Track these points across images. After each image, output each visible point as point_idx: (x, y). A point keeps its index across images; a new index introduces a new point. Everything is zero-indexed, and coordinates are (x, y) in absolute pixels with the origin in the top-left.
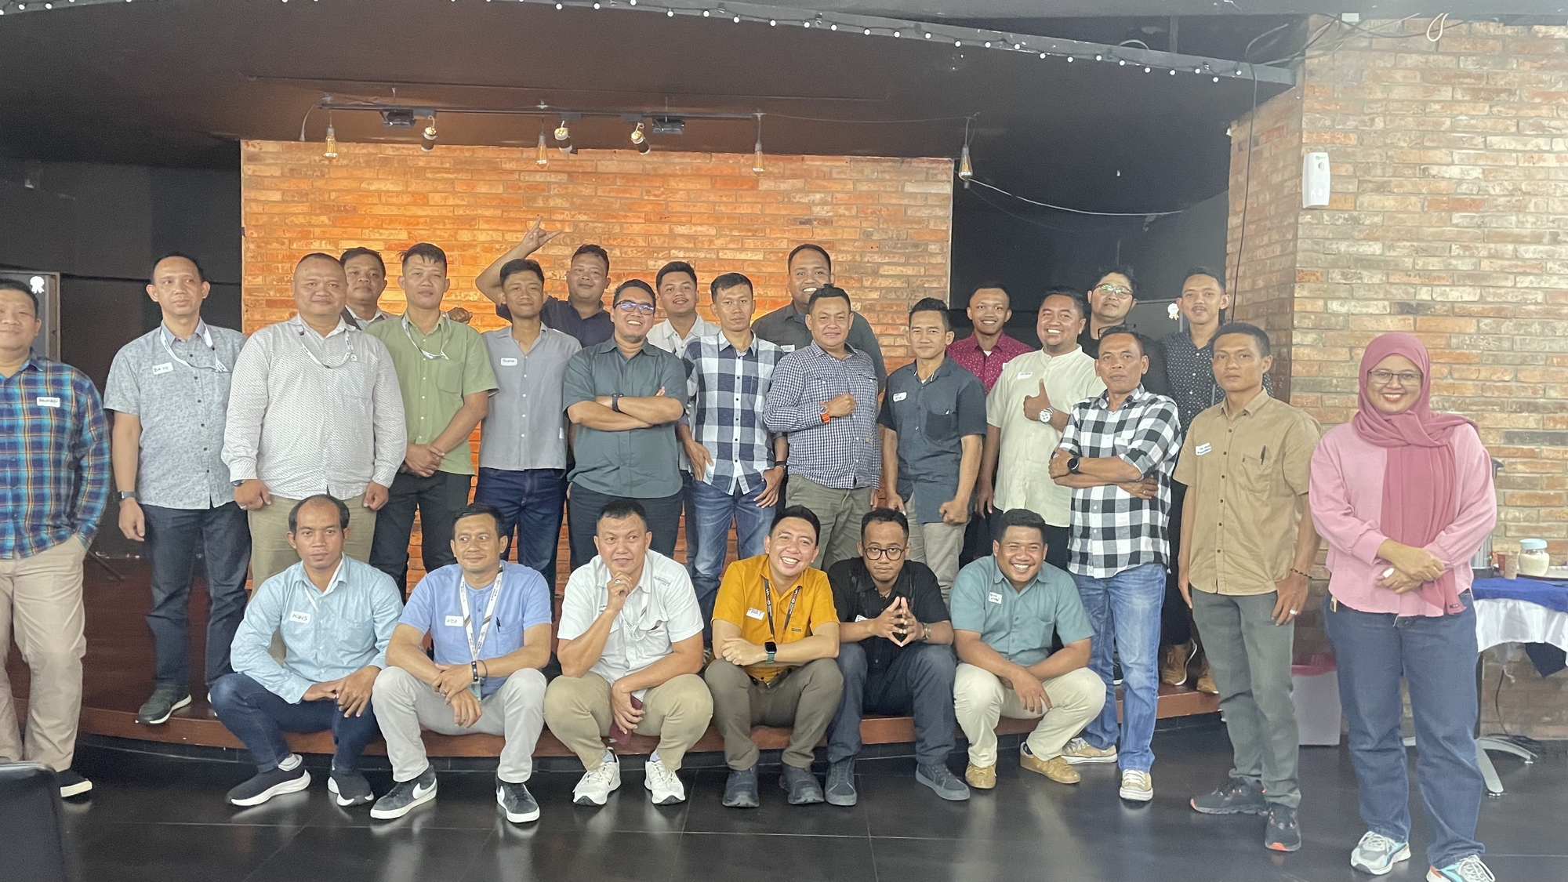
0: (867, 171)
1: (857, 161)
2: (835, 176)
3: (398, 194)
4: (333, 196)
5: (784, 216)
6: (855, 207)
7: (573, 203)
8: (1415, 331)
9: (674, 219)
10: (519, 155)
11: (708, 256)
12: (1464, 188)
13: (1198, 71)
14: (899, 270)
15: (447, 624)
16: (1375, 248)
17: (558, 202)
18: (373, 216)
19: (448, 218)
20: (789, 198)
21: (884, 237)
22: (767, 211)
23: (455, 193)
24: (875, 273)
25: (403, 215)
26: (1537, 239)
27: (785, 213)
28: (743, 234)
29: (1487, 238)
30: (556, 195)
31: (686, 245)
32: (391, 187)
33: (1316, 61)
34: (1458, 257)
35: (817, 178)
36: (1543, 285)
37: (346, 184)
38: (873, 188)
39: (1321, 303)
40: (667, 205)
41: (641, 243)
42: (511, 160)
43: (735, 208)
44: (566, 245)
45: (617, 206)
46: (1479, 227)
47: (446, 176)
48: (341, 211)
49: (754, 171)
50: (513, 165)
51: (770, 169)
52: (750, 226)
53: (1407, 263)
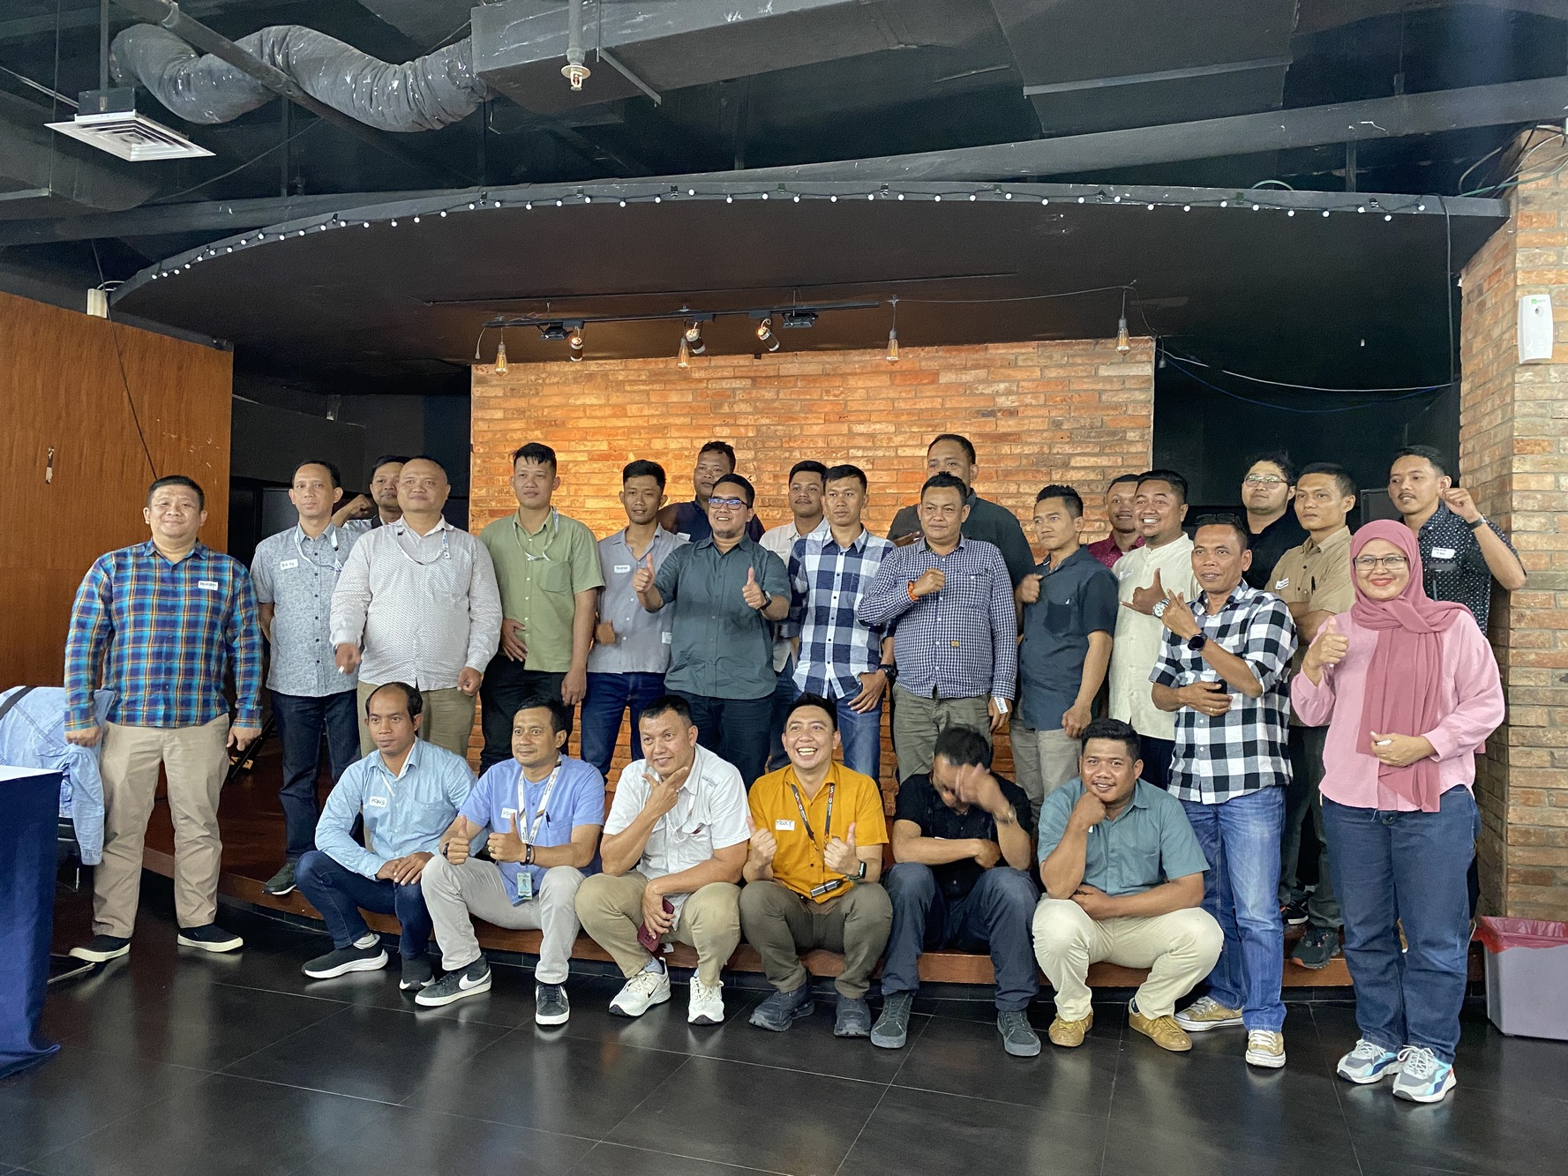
0: (1056, 356)
1: (1045, 346)
2: (1020, 363)
3: (601, 406)
4: (546, 412)
5: (966, 409)
6: (1042, 395)
7: (756, 407)
9: (852, 418)
10: (707, 364)
11: (887, 454)
13: (1361, 210)
14: (1092, 461)
15: (503, 816)
17: (744, 407)
18: (579, 429)
19: (643, 428)
20: (972, 391)
21: (1075, 426)
22: (948, 405)
23: (649, 403)
24: (1066, 466)
25: (605, 427)
27: (968, 405)
28: (923, 429)
30: (740, 400)
31: (864, 444)
32: (594, 401)
33: (1533, 185)
35: (1002, 366)
37: (556, 400)
38: (1062, 373)
40: (846, 406)
41: (821, 444)
42: (700, 369)
43: (915, 404)
44: (749, 449)
45: (798, 408)
47: (642, 387)
48: (551, 425)
49: (934, 365)
50: (701, 374)
51: (952, 361)
52: (930, 421)
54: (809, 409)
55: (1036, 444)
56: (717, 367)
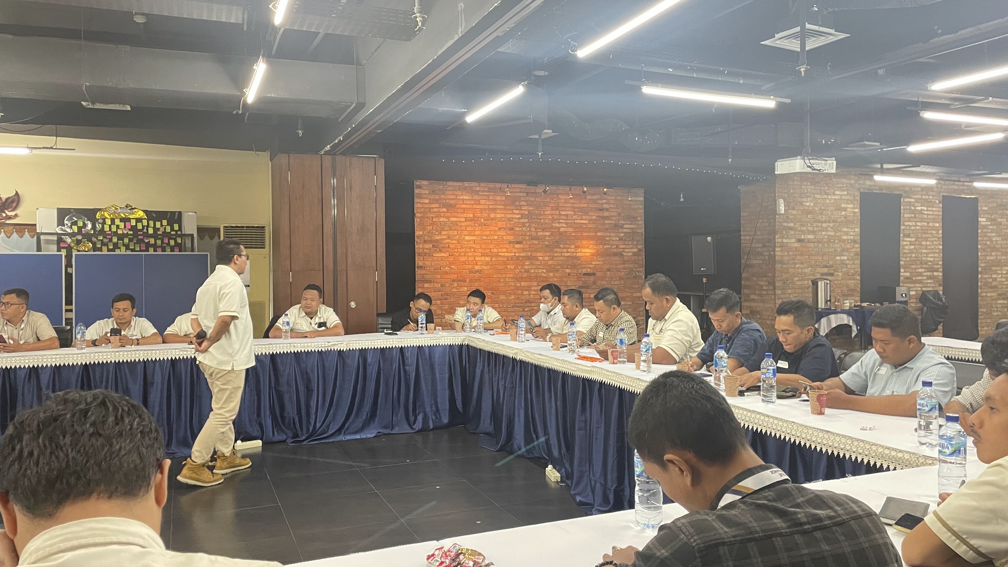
0: (619, 193)
3: (470, 200)
4: (448, 201)
5: (595, 208)
6: (615, 205)
8: (801, 247)
10: (510, 187)
16: (792, 225)
19: (487, 209)
20: (597, 202)
21: (625, 215)
22: (589, 206)
29: (815, 222)
30: (522, 200)
32: (467, 198)
34: (810, 227)
35: (605, 195)
36: (827, 234)
37: (451, 197)
38: (620, 198)
39: (781, 239)
40: (558, 204)
42: (507, 188)
43: (580, 205)
45: (542, 204)
47: (486, 193)
50: (508, 190)
52: (584, 211)
53: (799, 228)
54: (545, 205)
55: (614, 220)
56: (514, 188)
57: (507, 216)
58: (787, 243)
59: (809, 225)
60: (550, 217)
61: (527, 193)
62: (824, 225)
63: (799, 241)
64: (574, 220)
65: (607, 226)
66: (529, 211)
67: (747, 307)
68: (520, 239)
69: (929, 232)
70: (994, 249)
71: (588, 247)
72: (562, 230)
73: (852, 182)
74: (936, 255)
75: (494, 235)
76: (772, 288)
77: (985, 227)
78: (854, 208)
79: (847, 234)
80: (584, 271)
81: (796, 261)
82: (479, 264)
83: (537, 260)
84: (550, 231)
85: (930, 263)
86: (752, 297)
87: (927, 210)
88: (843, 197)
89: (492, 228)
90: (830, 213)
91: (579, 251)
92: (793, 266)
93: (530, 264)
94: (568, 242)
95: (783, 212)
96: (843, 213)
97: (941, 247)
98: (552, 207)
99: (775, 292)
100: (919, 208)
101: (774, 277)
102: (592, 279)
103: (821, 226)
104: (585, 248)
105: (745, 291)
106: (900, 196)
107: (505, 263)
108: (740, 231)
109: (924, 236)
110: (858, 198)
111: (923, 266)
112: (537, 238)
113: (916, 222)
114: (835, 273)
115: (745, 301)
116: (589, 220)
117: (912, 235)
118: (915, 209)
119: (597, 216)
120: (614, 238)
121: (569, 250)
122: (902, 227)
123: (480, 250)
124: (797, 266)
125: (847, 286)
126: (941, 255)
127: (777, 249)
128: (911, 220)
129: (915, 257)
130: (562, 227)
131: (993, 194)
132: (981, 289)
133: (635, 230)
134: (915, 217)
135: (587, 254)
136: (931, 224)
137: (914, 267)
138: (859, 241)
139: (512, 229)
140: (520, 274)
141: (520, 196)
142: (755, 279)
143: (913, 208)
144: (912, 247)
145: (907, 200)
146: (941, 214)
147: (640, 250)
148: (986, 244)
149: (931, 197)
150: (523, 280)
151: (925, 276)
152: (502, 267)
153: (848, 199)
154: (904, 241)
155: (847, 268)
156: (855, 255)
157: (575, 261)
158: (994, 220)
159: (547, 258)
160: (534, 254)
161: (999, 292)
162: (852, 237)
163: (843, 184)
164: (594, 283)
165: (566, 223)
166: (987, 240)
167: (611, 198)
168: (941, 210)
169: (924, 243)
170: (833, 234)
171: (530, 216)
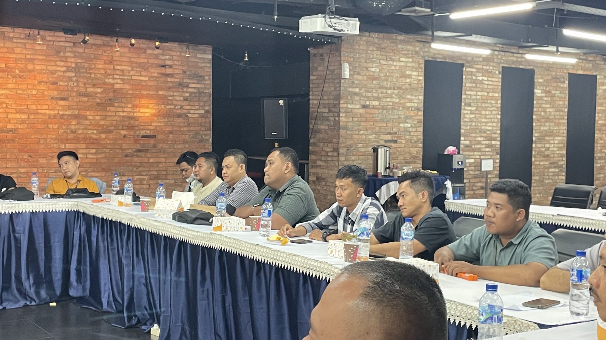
0: (184, 48)
2: (173, 49)
5: (156, 64)
6: (180, 61)
7: (75, 55)
8: (366, 113)
9: (115, 63)
10: (53, 34)
12: (375, 74)
14: (195, 85)
16: (357, 90)
17: (69, 54)
19: (23, 59)
20: (158, 57)
21: (190, 73)
22: (150, 62)
23: (26, 49)
24: (187, 86)
26: (390, 89)
28: (141, 70)
29: (380, 88)
30: (68, 51)
34: (375, 93)
35: (167, 50)
36: (392, 101)
39: (346, 105)
40: (112, 58)
42: (50, 36)
43: (138, 60)
44: (73, 72)
45: (93, 57)
46: (379, 85)
47: (22, 41)
49: (144, 46)
50: (50, 38)
51: (150, 45)
52: (144, 67)
53: (364, 94)
54: (97, 58)
55: (178, 78)
56: (57, 36)
57: (49, 68)
58: (352, 108)
59: (374, 91)
60: (102, 72)
61: (74, 43)
62: (389, 92)
63: (364, 107)
64: (131, 76)
65: (170, 85)
66: (77, 64)
67: (314, 174)
68: (65, 95)
69: (489, 101)
70: (548, 119)
71: (147, 107)
72: (117, 86)
73: (417, 49)
74: (495, 124)
75: (33, 89)
76: (336, 154)
77: (541, 98)
78: (419, 76)
79: (411, 101)
80: (143, 133)
81: (360, 128)
82: (12, 122)
83: (86, 119)
84: (102, 88)
85: (488, 132)
86: (319, 163)
87: (488, 80)
88: (408, 65)
89: (30, 82)
90: (395, 80)
91: (137, 110)
92: (357, 132)
93: (77, 124)
94: (124, 100)
95: (348, 77)
96: (408, 80)
97: (499, 117)
98: (105, 60)
99: (339, 159)
100: (480, 78)
101: (338, 143)
102: (152, 141)
103: (386, 93)
104: (143, 107)
105: (312, 157)
106: (462, 65)
107: (45, 122)
108: (309, 95)
109: (484, 105)
110: (423, 66)
111: (483, 135)
112: (86, 95)
113: (477, 91)
114: (399, 140)
115: (312, 167)
116: (150, 77)
117: (472, 104)
118: (476, 79)
119: (158, 73)
120: (178, 98)
121: (125, 109)
122: (464, 96)
123: (14, 106)
124: (362, 132)
125: (410, 154)
126: (499, 124)
127: (341, 115)
128: (472, 89)
129: (475, 125)
130: (117, 83)
131: (548, 67)
132: (535, 157)
133: (201, 90)
134: (476, 87)
135: (147, 115)
136: (490, 94)
137: (474, 135)
138: (422, 109)
139: (55, 83)
140: (65, 134)
141: (66, 47)
142: (321, 144)
143: (474, 78)
144: (473, 116)
145: (468, 69)
146: (500, 84)
147: (207, 112)
148: (540, 115)
149: (491, 68)
150: (69, 142)
151: (483, 144)
152: (43, 126)
153: (413, 67)
154: (465, 110)
155: (410, 135)
156: (418, 122)
157: (132, 122)
158: (549, 92)
159: (98, 118)
160: (82, 113)
161: (552, 161)
162: (416, 105)
163: (408, 51)
164: (155, 146)
165: (122, 80)
166: (541, 111)
167: (175, 54)
168: (500, 80)
169: (483, 112)
170: (397, 101)
171: (77, 69)
